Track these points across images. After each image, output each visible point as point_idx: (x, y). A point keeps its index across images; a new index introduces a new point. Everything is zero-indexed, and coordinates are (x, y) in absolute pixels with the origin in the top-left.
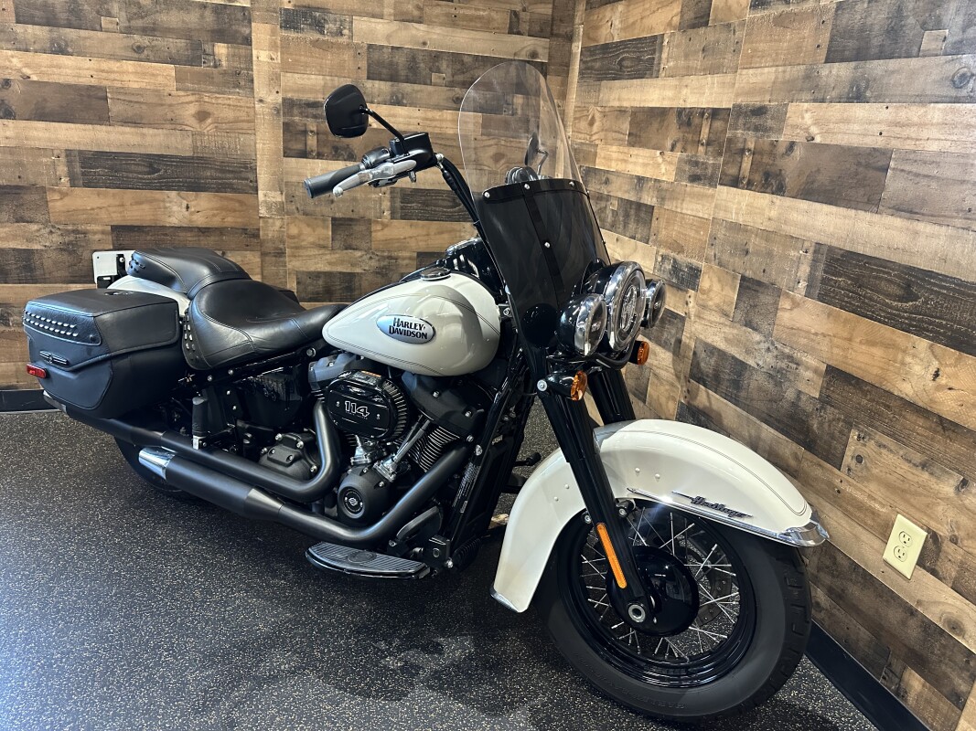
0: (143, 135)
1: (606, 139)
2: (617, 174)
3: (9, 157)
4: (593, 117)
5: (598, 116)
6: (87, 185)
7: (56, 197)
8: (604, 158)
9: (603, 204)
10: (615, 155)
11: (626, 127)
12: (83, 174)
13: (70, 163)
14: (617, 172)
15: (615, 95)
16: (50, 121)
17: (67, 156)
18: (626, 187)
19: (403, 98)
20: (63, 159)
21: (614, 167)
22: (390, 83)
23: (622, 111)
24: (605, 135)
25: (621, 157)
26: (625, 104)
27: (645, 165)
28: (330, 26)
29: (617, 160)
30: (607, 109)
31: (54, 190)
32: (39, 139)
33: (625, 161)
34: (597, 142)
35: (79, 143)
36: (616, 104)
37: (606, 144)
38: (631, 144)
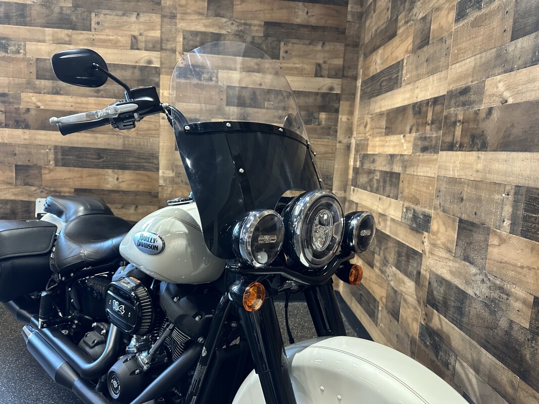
0: (96, 138)
1: (373, 134)
2: (379, 155)
3: (25, 150)
4: (367, 122)
5: (369, 120)
6: (64, 165)
7: (47, 171)
8: (372, 146)
9: (371, 176)
10: (378, 143)
11: (383, 123)
12: (62, 159)
13: (56, 153)
14: (379, 154)
15: (378, 105)
16: (48, 130)
17: (55, 149)
18: (384, 163)
19: (60, 90)
20: (52, 151)
21: (377, 151)
22: (51, 81)
23: (381, 114)
24: (373, 132)
25: (381, 143)
26: (383, 109)
27: (395, 146)
28: (205, 76)
29: (380, 146)
30: (374, 115)
31: (46, 168)
32: (41, 140)
33: (383, 146)
34: (368, 137)
35: (61, 142)
36: (378, 111)
37: (373, 137)
38: (387, 134)
